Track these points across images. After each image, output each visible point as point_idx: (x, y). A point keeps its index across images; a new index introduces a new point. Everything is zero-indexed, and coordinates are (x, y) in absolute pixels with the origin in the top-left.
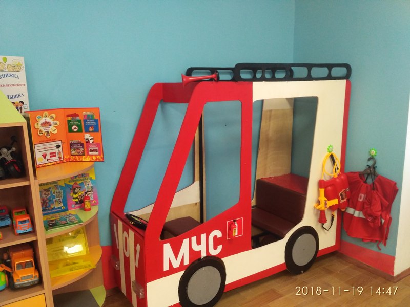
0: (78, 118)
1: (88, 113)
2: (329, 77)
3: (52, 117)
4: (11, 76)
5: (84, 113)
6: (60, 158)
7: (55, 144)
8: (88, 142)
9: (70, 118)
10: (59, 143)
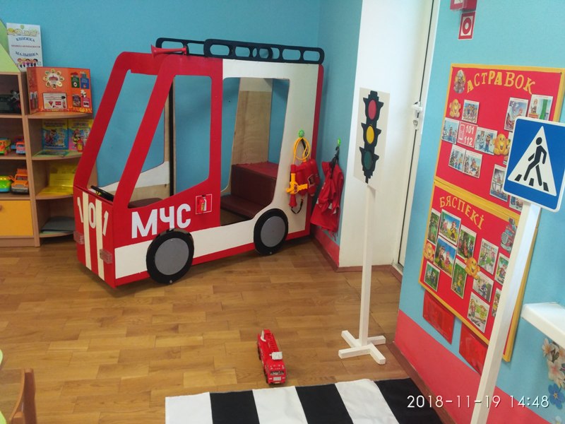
0: (77, 76)
1: (83, 73)
2: (301, 61)
3: (58, 74)
4: (27, 39)
5: (81, 72)
6: (64, 107)
7: (60, 95)
8: (83, 96)
9: (72, 76)
10: (64, 95)
